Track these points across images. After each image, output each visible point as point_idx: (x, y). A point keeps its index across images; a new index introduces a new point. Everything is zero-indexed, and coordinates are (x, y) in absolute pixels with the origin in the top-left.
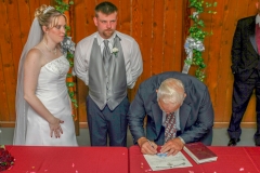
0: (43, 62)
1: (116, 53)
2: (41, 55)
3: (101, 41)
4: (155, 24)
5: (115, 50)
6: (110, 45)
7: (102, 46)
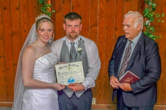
0: (37, 56)
1: (80, 52)
2: (35, 50)
3: (68, 42)
4: (116, 29)
5: (80, 49)
6: (76, 46)
7: (70, 46)
